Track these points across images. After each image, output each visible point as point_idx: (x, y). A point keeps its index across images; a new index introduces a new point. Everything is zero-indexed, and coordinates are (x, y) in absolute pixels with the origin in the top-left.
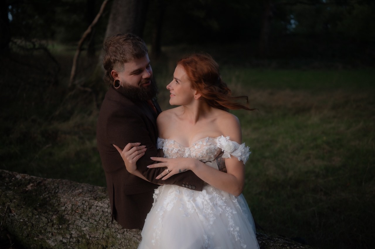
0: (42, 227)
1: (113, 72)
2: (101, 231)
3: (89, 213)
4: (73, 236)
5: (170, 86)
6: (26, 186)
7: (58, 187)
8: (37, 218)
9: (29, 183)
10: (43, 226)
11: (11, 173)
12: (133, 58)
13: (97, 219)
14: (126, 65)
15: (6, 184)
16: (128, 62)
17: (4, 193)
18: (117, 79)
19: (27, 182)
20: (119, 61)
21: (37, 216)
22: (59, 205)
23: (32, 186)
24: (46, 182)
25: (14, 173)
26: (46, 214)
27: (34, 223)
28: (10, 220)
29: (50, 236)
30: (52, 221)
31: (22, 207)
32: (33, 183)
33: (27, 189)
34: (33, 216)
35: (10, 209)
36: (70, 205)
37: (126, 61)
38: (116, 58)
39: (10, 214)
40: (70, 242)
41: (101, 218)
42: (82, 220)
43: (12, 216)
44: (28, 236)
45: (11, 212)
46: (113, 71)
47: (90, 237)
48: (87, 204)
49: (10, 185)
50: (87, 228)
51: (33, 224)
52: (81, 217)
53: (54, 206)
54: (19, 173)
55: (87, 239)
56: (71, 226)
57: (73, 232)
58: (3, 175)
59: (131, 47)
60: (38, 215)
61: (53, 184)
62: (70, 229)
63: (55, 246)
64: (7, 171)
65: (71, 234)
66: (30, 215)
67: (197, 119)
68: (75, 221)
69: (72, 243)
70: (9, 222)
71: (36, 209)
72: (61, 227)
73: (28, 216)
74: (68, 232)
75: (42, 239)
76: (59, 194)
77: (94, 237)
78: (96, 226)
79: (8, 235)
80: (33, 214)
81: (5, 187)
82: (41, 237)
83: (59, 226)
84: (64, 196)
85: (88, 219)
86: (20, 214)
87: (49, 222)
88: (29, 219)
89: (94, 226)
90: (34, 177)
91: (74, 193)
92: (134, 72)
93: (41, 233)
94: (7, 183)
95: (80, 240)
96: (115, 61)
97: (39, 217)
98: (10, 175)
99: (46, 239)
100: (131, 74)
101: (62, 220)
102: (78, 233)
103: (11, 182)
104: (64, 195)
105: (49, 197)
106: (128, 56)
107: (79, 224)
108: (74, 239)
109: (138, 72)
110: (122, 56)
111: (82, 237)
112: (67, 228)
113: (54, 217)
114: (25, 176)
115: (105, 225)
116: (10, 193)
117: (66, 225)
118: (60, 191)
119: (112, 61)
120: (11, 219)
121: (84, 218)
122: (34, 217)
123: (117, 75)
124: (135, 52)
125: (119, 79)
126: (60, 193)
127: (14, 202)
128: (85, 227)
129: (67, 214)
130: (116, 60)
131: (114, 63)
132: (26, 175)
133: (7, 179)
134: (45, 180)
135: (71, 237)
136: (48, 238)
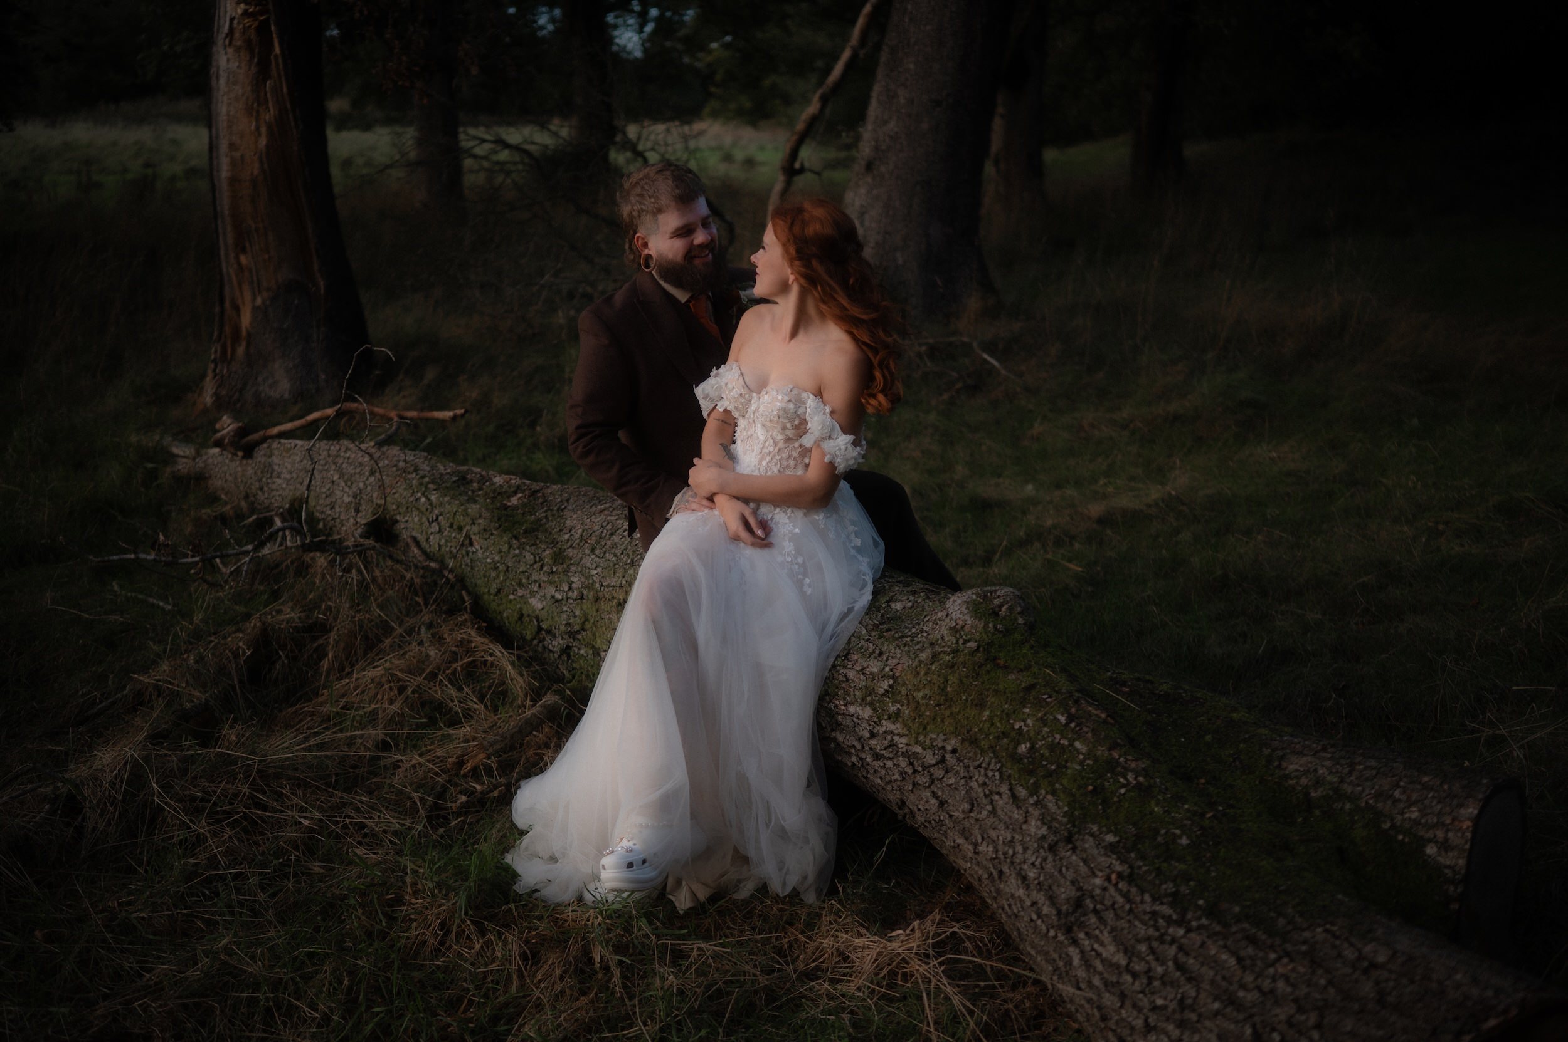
0: (523, 572)
1: (638, 237)
2: (620, 573)
3: (609, 543)
4: (574, 586)
5: (756, 257)
6: (509, 497)
7: (568, 501)
8: (516, 556)
9: (515, 493)
10: (525, 569)
11: (484, 473)
12: (673, 204)
13: (618, 552)
14: (661, 217)
15: (470, 493)
16: (664, 212)
17: (462, 507)
18: (646, 252)
19: (512, 489)
20: (647, 211)
21: (517, 551)
22: (561, 530)
23: (519, 499)
24: (549, 491)
25: (491, 473)
26: (533, 548)
27: (510, 564)
28: (469, 561)
29: (536, 589)
30: (541, 560)
31: (492, 534)
32: (523, 491)
33: (509, 504)
34: (509, 552)
35: (470, 539)
36: (581, 530)
37: (660, 211)
38: (643, 207)
39: (469, 549)
40: (568, 598)
41: (626, 549)
42: (593, 556)
43: (473, 553)
44: (499, 591)
45: (471, 544)
46: (637, 235)
47: (602, 586)
48: (609, 527)
49: (478, 496)
50: (599, 570)
51: (508, 567)
52: (593, 550)
53: (551, 533)
54: (501, 472)
55: (597, 591)
56: (573, 568)
57: (575, 579)
58: (469, 476)
59: (670, 182)
60: (519, 548)
61: (561, 495)
62: (570, 574)
63: (543, 609)
64: (478, 470)
65: (571, 583)
66: (505, 548)
67: (794, 333)
68: (581, 559)
69: (571, 601)
70: (467, 565)
71: (516, 538)
72: (554, 570)
73: (500, 552)
74: (565, 578)
75: (522, 597)
76: (566, 512)
77: (608, 586)
78: (615, 565)
79: (464, 593)
80: (510, 547)
81: (466, 498)
82: (520, 592)
83: (552, 568)
84: (575, 516)
85: (605, 553)
86: (487, 548)
87: (535, 562)
88: (501, 557)
89: (612, 565)
90: (528, 482)
91: (594, 509)
92: (677, 230)
93: (520, 584)
94: (473, 492)
95: (585, 593)
96: (641, 211)
97: (521, 553)
98: (481, 476)
99: (529, 596)
100: (672, 238)
101: (559, 557)
102: (583, 580)
103: (480, 489)
104: (575, 513)
105: (546, 517)
106: (664, 200)
107: (588, 564)
108: (575, 593)
109: (684, 232)
110: (653, 200)
111: (589, 588)
112: (566, 572)
113: (547, 552)
114: (511, 479)
115: (629, 561)
116: (473, 509)
117: (565, 566)
118: (570, 507)
119: (635, 214)
120: (471, 560)
121: (598, 552)
122: (512, 552)
123: (645, 245)
124: (677, 191)
125: (651, 253)
126: (569, 510)
127: (479, 524)
128: (596, 569)
129: (571, 546)
130: (643, 210)
131: (639, 216)
132: (514, 477)
133: (475, 485)
134: (548, 487)
135: (570, 589)
136: (533, 594)
